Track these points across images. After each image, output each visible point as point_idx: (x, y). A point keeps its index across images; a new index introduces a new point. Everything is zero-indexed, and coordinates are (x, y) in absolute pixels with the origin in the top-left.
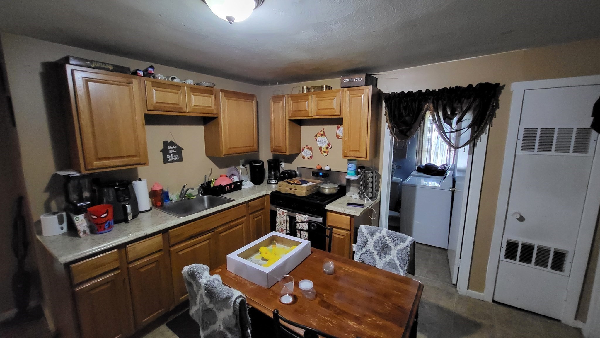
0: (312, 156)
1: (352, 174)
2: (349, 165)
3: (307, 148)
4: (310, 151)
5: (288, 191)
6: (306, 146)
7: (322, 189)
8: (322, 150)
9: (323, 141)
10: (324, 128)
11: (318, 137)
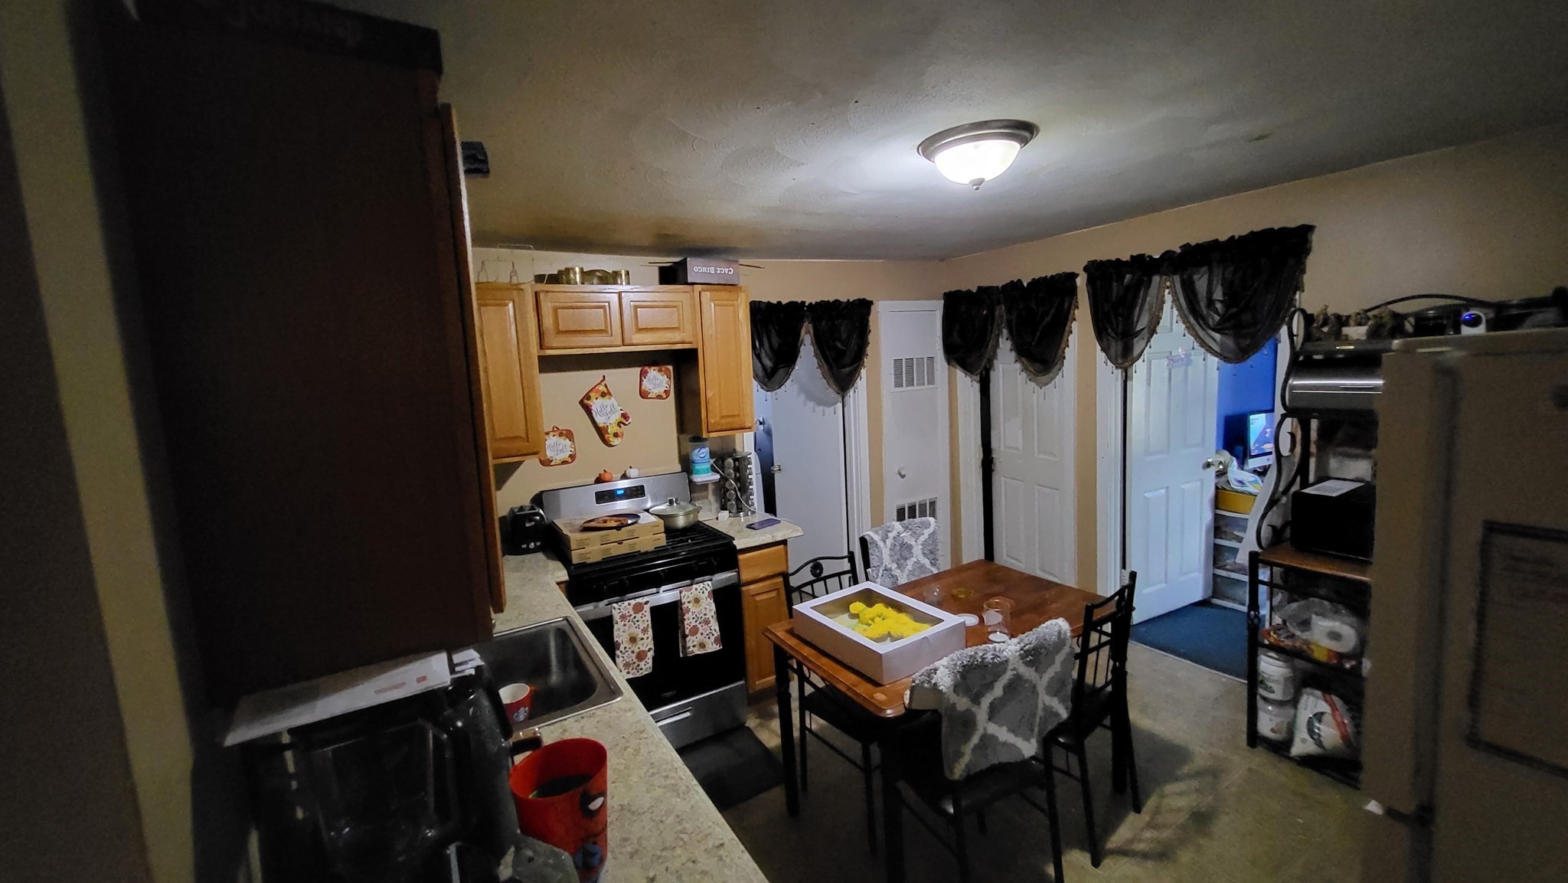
0: (575, 454)
1: (705, 471)
2: (701, 452)
3: (557, 433)
4: (568, 440)
5: (611, 551)
6: (551, 430)
7: (670, 519)
8: (609, 431)
9: (609, 409)
10: (604, 377)
11: (595, 400)
